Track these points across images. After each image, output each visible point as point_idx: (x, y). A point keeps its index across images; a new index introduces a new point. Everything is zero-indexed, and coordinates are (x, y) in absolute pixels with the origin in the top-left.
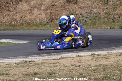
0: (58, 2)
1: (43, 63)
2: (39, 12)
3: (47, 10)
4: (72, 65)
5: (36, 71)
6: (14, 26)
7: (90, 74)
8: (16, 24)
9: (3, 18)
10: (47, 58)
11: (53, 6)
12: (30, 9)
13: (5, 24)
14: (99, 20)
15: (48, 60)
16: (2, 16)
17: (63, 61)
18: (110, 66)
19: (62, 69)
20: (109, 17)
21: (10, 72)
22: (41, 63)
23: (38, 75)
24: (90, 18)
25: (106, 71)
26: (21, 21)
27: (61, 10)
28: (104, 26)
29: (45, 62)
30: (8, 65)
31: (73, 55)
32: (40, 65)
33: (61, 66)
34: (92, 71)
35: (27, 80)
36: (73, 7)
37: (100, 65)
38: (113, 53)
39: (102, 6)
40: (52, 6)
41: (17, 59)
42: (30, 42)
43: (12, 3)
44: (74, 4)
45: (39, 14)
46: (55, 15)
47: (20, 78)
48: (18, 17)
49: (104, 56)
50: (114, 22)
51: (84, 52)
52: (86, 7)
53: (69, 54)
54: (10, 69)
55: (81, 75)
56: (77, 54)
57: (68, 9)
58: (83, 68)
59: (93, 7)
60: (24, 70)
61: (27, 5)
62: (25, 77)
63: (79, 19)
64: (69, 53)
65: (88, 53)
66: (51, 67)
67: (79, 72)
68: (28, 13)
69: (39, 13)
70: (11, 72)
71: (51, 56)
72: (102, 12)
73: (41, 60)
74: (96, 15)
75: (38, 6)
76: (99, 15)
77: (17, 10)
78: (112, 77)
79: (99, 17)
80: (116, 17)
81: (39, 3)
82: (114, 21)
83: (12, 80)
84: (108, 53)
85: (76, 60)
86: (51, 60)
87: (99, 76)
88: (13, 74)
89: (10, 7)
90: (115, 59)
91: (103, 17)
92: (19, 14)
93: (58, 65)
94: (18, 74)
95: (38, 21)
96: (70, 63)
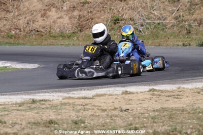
1: (64, 104)
2: (59, 14)
3: (73, 11)
4: (115, 109)
5: (51, 118)
6: (15, 37)
7: (145, 125)
8: (18, 35)
10: (71, 94)
11: (84, 3)
12: (43, 9)
14: (163, 29)
15: (73, 98)
17: (98, 102)
18: (182, 111)
19: (97, 114)
20: (181, 25)
21: (5, 119)
22: (62, 104)
23: (56, 125)
24: (148, 26)
25: (173, 120)
26: (27, 29)
27: (98, 11)
28: (172, 41)
29: (68, 103)
30: (3, 106)
31: (117, 90)
32: (59, 108)
33: (96, 109)
34: (150, 119)
35: (36, 133)
36: (118, 7)
37: (164, 109)
38: (188, 89)
39: (169, 5)
40: (82, 5)
41: (20, 96)
42: (43, 66)
44: (121, 1)
45: (59, 18)
46: (87, 20)
47: (24, 129)
48: (22, 22)
49: (172, 94)
50: (190, 34)
51: (136, 85)
52: (141, 6)
53: (110, 89)
54: (7, 113)
55: (130, 125)
56: (124, 89)
57: (110, 9)
58: (134, 113)
59: (153, 7)
60: (31, 115)
62: (31, 129)
64: (111, 87)
65: (143, 87)
66: (78, 111)
67: (127, 120)
68: (40, 15)
69: (58, 16)
70: (9, 118)
71: (79, 92)
72: (169, 16)
73: (60, 99)
74: (158, 21)
75: (58, 3)
76: (164, 22)
77: (20, 10)
78: (184, 131)
79: (163, 25)
80: (193, 25)
82: (189, 32)
83: (10, 133)
84: (179, 88)
85: (122, 100)
86: (79, 98)
87: (161, 129)
88: (11, 122)
89: (8, 5)
90: (190, 99)
91: (171, 24)
92: (24, 16)
93: (91, 107)
94: (20, 123)
95: (56, 30)
96: (112, 104)
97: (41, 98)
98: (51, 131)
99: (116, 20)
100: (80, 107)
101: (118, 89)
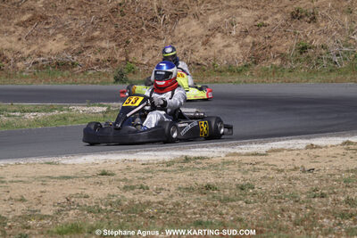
0: (270, 19)
1: (227, 163)
2: (225, 41)
3: (245, 37)
4: (296, 169)
5: (209, 181)
7: (335, 190)
9: (143, 55)
10: (237, 150)
11: (259, 26)
12: (205, 34)
13: (146, 68)
15: (239, 154)
16: (140, 51)
17: (274, 159)
19: (271, 176)
21: (148, 183)
22: (224, 163)
23: (215, 192)
24: (345, 56)
27: (279, 37)
29: (233, 161)
30: (146, 166)
31: (301, 143)
32: (220, 168)
33: (269, 170)
34: (342, 183)
35: (188, 202)
36: (305, 30)
40: (257, 28)
41: (168, 153)
43: (165, 19)
44: (309, 22)
45: (227, 46)
46: (264, 49)
47: (172, 196)
51: (326, 136)
52: (336, 29)
53: (291, 142)
54: (150, 175)
55: (314, 191)
56: (309, 142)
57: (295, 33)
58: (321, 174)
59: (352, 30)
60: (183, 178)
61: (198, 24)
62: (182, 196)
63: (319, 58)
64: (291, 139)
65: (335, 138)
66: (246, 172)
67: (311, 183)
68: (200, 43)
69: (225, 44)
70: (152, 182)
71: (248, 146)
73: (223, 155)
75: (224, 26)
77: (174, 36)
81: (227, 20)
83: (154, 202)
85: (306, 157)
86: (248, 155)
88: (155, 187)
89: (159, 30)
92: (180, 44)
93: (263, 167)
94: (168, 188)
95: (222, 62)
96: (291, 162)
97: (197, 155)
98: (208, 199)
99: (303, 48)
100: (247, 167)
101: (300, 141)
